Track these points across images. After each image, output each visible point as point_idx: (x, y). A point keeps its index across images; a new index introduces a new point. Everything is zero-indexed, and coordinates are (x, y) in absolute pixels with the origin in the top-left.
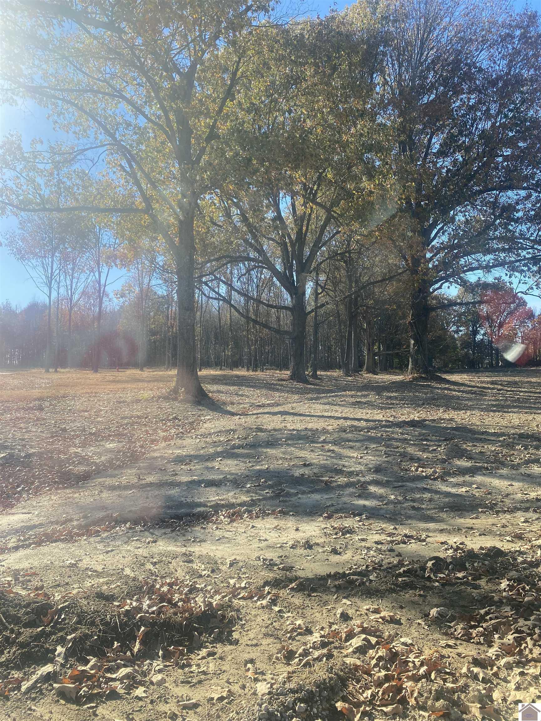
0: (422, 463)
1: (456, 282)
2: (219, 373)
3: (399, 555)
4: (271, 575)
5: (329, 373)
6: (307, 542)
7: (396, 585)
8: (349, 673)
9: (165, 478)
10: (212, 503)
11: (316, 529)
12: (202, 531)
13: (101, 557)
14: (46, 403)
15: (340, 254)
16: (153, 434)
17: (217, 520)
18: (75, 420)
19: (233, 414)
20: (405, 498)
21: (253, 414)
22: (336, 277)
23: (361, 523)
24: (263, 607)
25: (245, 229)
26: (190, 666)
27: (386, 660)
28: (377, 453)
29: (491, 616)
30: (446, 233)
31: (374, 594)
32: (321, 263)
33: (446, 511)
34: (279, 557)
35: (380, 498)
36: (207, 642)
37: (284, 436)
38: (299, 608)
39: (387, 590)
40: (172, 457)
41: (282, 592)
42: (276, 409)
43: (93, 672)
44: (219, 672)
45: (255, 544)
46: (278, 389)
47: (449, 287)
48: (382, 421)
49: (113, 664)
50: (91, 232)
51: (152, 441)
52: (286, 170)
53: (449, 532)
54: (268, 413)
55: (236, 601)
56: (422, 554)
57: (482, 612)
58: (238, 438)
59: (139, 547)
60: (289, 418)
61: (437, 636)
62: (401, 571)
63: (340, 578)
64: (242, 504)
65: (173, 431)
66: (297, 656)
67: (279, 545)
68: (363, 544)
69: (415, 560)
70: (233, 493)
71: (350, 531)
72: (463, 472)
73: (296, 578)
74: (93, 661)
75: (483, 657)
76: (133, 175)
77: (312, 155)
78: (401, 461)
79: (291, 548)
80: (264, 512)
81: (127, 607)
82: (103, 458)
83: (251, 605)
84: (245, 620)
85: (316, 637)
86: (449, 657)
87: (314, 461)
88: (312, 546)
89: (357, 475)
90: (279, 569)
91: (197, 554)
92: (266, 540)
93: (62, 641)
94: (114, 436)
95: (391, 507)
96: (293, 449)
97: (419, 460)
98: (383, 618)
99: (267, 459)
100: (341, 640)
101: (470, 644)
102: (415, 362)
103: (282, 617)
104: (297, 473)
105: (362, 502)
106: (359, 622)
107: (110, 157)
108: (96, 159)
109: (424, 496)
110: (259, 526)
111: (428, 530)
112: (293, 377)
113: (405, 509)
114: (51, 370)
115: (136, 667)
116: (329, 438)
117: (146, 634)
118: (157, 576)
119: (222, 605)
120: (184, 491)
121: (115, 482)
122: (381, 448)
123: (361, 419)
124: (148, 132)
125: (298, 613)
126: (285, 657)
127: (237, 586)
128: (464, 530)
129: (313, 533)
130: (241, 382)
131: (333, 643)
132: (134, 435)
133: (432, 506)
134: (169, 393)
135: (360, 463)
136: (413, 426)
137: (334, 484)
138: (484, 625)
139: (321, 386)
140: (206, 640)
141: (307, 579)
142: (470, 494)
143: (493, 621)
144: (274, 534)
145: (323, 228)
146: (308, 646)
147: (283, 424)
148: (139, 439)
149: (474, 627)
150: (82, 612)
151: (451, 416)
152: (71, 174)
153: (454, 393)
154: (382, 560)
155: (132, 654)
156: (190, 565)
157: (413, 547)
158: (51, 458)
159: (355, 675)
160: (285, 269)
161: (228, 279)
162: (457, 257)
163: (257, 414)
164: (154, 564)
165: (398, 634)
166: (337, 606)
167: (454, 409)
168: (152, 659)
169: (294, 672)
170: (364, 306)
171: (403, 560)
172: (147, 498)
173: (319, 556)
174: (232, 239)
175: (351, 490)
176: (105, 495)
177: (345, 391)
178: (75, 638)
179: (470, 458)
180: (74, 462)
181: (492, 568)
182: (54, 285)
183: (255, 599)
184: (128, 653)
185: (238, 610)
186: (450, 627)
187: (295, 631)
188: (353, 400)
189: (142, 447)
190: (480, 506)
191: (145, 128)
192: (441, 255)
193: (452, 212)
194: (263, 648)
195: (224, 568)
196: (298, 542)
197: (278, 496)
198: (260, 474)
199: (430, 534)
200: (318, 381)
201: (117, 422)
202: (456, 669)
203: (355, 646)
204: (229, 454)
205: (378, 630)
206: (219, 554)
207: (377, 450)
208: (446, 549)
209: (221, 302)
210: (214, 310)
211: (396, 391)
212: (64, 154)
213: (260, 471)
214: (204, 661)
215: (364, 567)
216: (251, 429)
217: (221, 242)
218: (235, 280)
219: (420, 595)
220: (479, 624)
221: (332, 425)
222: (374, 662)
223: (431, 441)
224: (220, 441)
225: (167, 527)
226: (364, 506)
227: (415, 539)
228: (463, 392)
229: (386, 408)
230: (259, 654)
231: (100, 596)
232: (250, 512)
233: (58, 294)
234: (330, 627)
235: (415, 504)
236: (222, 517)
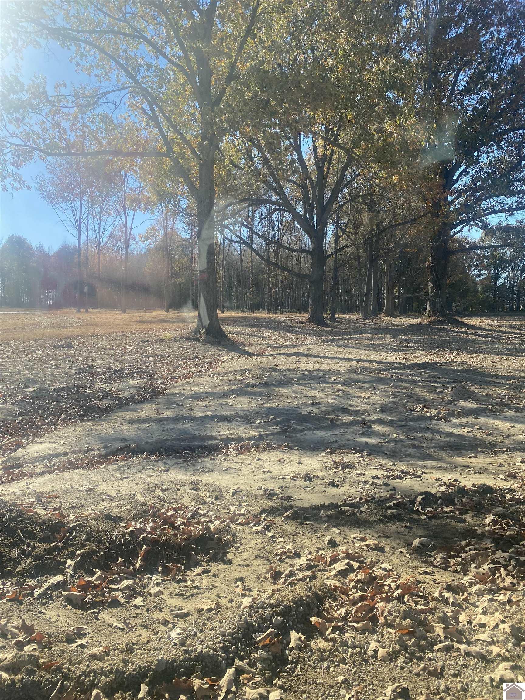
0: (428, 404)
1: (477, 225)
2: (240, 315)
3: (394, 489)
4: (270, 504)
5: (348, 316)
6: (307, 475)
7: (385, 517)
8: (327, 592)
9: (181, 413)
10: (223, 437)
11: (317, 463)
12: (212, 462)
13: (117, 483)
14: (76, 341)
15: (362, 196)
16: (173, 372)
17: (226, 452)
18: (102, 358)
19: (250, 354)
20: (407, 437)
21: (270, 355)
22: (357, 220)
23: (361, 459)
24: (258, 533)
25: (266, 171)
26: (186, 581)
27: (364, 583)
28: (385, 393)
29: (470, 547)
30: (468, 176)
31: (362, 525)
32: (343, 205)
33: (446, 450)
34: (279, 488)
35: (384, 435)
36: (202, 561)
37: (297, 376)
38: (291, 534)
39: (375, 521)
40: (190, 393)
41: (277, 519)
42: (292, 351)
43: (97, 582)
44: (211, 587)
45: (259, 475)
46: (296, 331)
47: (469, 230)
48: (394, 363)
49: (117, 576)
50: (117, 176)
51: (173, 378)
52: (306, 111)
53: (446, 470)
54: (283, 354)
55: (233, 526)
56: (415, 489)
57: (463, 543)
58: (253, 377)
59: (152, 476)
60: (304, 359)
61: (416, 563)
62: (392, 504)
63: (332, 509)
64: (250, 439)
65: (193, 369)
66: (283, 576)
67: (281, 477)
68: (361, 478)
69: (407, 494)
70: (243, 428)
71: (350, 466)
72: (467, 413)
73: (292, 507)
74: (99, 573)
75: (456, 583)
76: (154, 118)
77: (331, 95)
78: (407, 402)
79: (292, 479)
80: (271, 446)
81: (131, 528)
82: (126, 394)
83: (247, 530)
84: (240, 543)
85: (302, 561)
86: (425, 582)
87: (323, 400)
88: (311, 478)
89: (363, 414)
90: (278, 498)
91: (204, 482)
92: (269, 472)
93: (72, 555)
94: (137, 373)
95: (392, 445)
96: (303, 388)
97: (425, 400)
98: (368, 546)
99: (278, 398)
100: (325, 563)
101: (447, 572)
102: (433, 306)
103: (274, 542)
104: (305, 410)
105: (364, 440)
106: (344, 549)
107: (132, 100)
108: (118, 102)
109: (426, 435)
110: (264, 459)
111: (425, 467)
112: (311, 320)
113: (405, 447)
114: (82, 310)
115: (137, 580)
116: (340, 378)
117: (147, 552)
118: (165, 502)
119: (220, 529)
120: (198, 425)
121: (135, 416)
122: (389, 389)
123: (374, 361)
124: (169, 74)
125: (289, 538)
126: (272, 577)
127: (237, 512)
128: (460, 468)
129: (315, 467)
130: (260, 324)
131: (318, 566)
132: (156, 372)
133: (433, 445)
134: (190, 334)
135: (366, 403)
136: (424, 368)
137: (339, 422)
138: (463, 555)
139: (339, 328)
140: (202, 559)
141: (302, 509)
142: (471, 434)
143: (471, 552)
144: (277, 467)
145: (345, 169)
146: (295, 568)
147: (297, 365)
148: (161, 376)
149: (453, 557)
150: (90, 531)
151: (463, 359)
152: (95, 118)
153: (470, 336)
154: (375, 494)
155: (135, 569)
156: (197, 492)
157: (408, 483)
158: (78, 392)
159: (333, 594)
160: (305, 212)
161: (249, 222)
162: (480, 200)
163: (274, 355)
164: (164, 491)
165: (380, 561)
166: (326, 533)
167: (468, 352)
168: (152, 573)
169: (279, 590)
170: (385, 249)
171: (395, 494)
172: (163, 431)
173: (317, 488)
174: (253, 182)
175: (356, 428)
176: (125, 427)
177: (362, 333)
178: (83, 552)
179: (476, 400)
180: (99, 396)
181: (480, 504)
182: (83, 228)
183: (252, 525)
184: (131, 568)
185: (234, 534)
186: (430, 556)
187: (285, 554)
188: (368, 342)
189: (163, 383)
190: (480, 446)
191: (166, 70)
192: (463, 198)
193: (476, 154)
194: (253, 568)
195: (227, 496)
196: (300, 474)
197: (284, 432)
198: (270, 411)
199: (426, 471)
200: (336, 324)
201: (141, 360)
202: (429, 593)
203: (338, 570)
204: (243, 392)
205: (361, 556)
206: (224, 483)
207: (385, 391)
208: (440, 485)
209: (243, 246)
210: (236, 253)
211: (412, 334)
212: (88, 97)
213: (270, 408)
214: (199, 577)
215: (357, 500)
216: (265, 369)
217: (243, 185)
218: (256, 223)
219: (406, 527)
220: (458, 554)
221: (343, 367)
222: (353, 584)
223: (440, 383)
224: (235, 380)
225: (180, 458)
226: (367, 443)
227: (411, 475)
228: (479, 335)
229: (400, 351)
230: (248, 573)
231: (109, 517)
232: (257, 445)
233: (87, 237)
234: (318, 552)
235: (416, 443)
236: (231, 450)
